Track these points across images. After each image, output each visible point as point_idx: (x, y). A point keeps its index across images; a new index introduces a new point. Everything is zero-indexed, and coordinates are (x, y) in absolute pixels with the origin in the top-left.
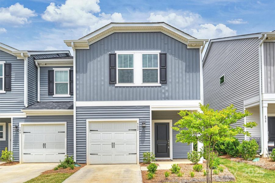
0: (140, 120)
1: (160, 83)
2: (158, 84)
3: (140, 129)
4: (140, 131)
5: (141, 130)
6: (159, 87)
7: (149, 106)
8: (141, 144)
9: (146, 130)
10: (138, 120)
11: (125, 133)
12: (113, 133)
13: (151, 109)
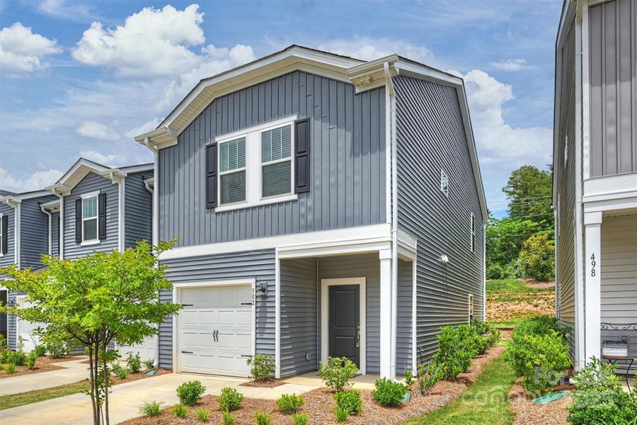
0: (257, 281)
1: (295, 193)
2: (292, 196)
3: (256, 302)
4: (256, 307)
5: (259, 305)
6: (294, 201)
7: (274, 249)
8: (258, 336)
9: (268, 305)
10: (252, 281)
11: (235, 310)
12: (216, 311)
13: (278, 257)
